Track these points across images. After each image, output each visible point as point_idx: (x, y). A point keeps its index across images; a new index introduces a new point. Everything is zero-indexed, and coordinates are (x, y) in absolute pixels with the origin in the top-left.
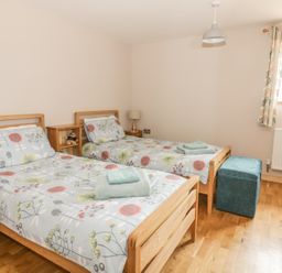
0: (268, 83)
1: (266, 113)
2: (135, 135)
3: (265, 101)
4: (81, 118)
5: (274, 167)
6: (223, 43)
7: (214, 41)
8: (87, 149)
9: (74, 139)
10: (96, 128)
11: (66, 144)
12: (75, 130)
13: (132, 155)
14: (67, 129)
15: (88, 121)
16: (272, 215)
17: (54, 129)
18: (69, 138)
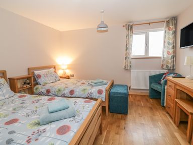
0: (126, 50)
1: (127, 64)
2: (65, 78)
3: (126, 58)
4: (32, 71)
5: (132, 88)
6: (107, 31)
7: (103, 29)
8: (37, 89)
9: (29, 84)
10: (42, 76)
11: (23, 87)
12: (28, 78)
13: (64, 90)
14: (23, 78)
15: (36, 72)
16: (135, 111)
17: (14, 79)
18: (25, 83)
